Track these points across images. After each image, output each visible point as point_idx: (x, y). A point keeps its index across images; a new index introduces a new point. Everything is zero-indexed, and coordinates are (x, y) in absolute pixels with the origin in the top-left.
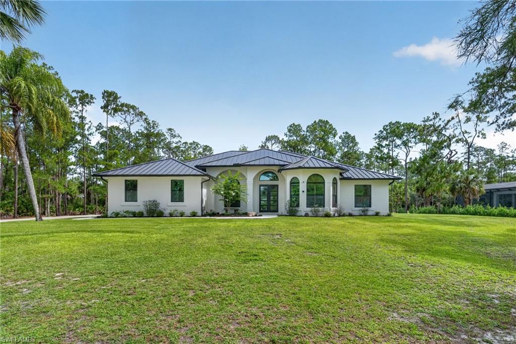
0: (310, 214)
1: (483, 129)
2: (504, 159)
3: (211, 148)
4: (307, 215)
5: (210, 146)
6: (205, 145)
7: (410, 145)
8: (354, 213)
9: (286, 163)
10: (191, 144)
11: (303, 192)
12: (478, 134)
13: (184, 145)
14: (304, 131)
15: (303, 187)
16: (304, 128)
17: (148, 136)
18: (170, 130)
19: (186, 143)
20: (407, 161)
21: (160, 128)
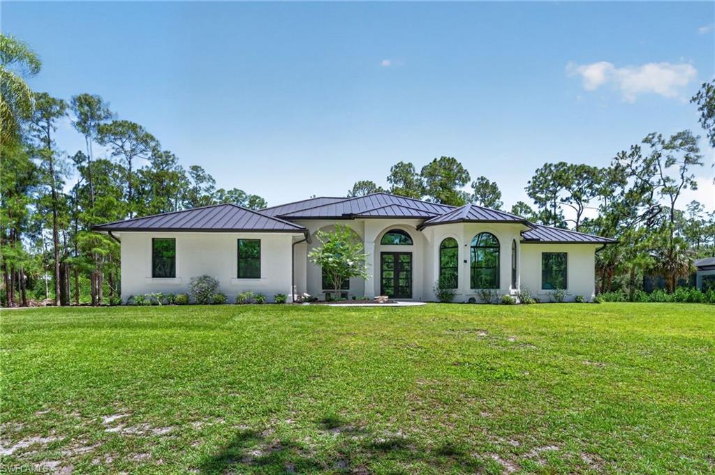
0: (477, 298)
1: (693, 176)
2: (698, 226)
3: (263, 200)
4: (472, 301)
5: (262, 197)
6: (252, 195)
7: (584, 198)
8: (542, 298)
9: (431, 215)
10: (230, 192)
11: (465, 261)
12: (685, 183)
13: (219, 194)
14: (417, 174)
15: (464, 254)
16: (418, 171)
17: (158, 178)
18: (195, 168)
19: (221, 191)
20: (579, 224)
21: (179, 163)
